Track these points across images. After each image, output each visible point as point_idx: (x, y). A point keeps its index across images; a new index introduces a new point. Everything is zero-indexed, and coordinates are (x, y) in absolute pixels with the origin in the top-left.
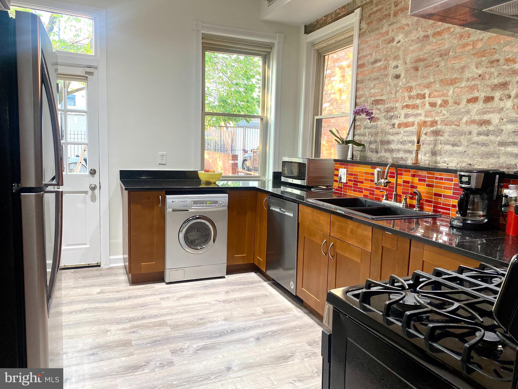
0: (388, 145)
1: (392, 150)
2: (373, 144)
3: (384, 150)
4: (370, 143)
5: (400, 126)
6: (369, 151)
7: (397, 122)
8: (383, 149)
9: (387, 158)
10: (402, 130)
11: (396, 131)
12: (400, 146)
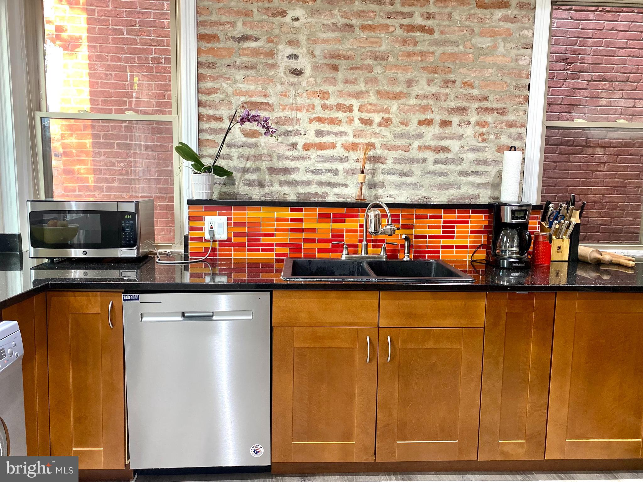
0: (285, 175)
1: (294, 182)
2: (251, 173)
3: (278, 183)
4: (245, 171)
5: (307, 147)
6: (243, 184)
7: (301, 141)
8: (276, 181)
9: (284, 194)
10: (313, 154)
11: (299, 154)
12: (310, 177)
